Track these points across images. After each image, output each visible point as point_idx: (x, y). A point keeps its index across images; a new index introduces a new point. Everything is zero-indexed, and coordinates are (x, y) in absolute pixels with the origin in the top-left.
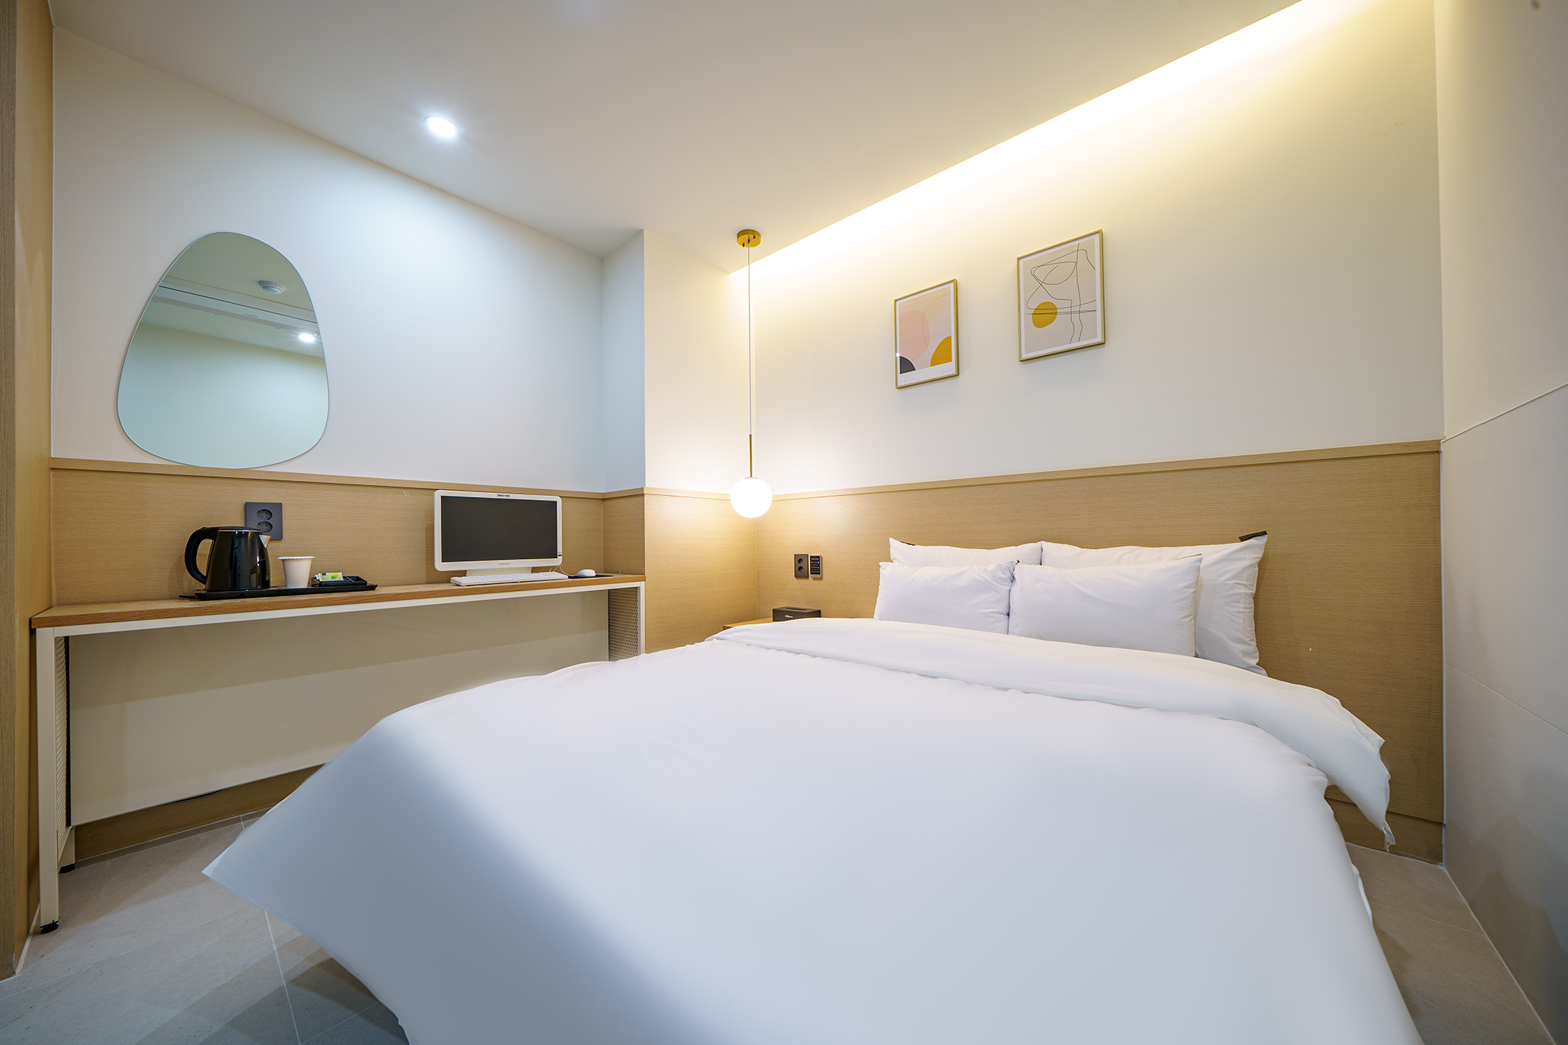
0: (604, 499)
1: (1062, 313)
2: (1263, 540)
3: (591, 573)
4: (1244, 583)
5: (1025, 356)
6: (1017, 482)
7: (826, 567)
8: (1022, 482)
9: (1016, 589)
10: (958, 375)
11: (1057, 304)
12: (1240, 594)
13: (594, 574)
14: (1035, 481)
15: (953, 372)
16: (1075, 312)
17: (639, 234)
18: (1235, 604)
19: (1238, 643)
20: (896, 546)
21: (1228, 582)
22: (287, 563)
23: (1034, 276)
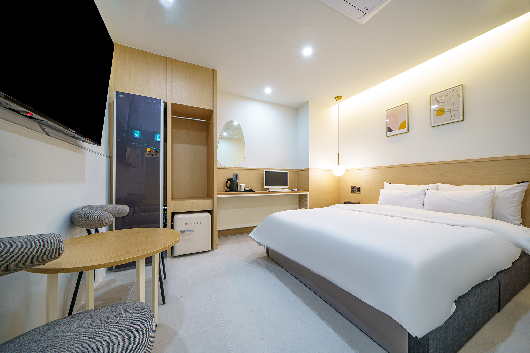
0: (297, 171)
1: (447, 111)
2: (527, 183)
3: (296, 190)
4: (517, 197)
5: (432, 125)
6: (430, 165)
7: (361, 190)
8: (432, 165)
9: (426, 197)
10: (408, 131)
11: (445, 109)
12: (515, 201)
13: (297, 190)
14: (437, 164)
15: (407, 131)
16: (452, 111)
17: (307, 103)
18: (512, 204)
19: (512, 216)
20: (385, 184)
21: (509, 197)
22: (241, 186)
23: (436, 100)
